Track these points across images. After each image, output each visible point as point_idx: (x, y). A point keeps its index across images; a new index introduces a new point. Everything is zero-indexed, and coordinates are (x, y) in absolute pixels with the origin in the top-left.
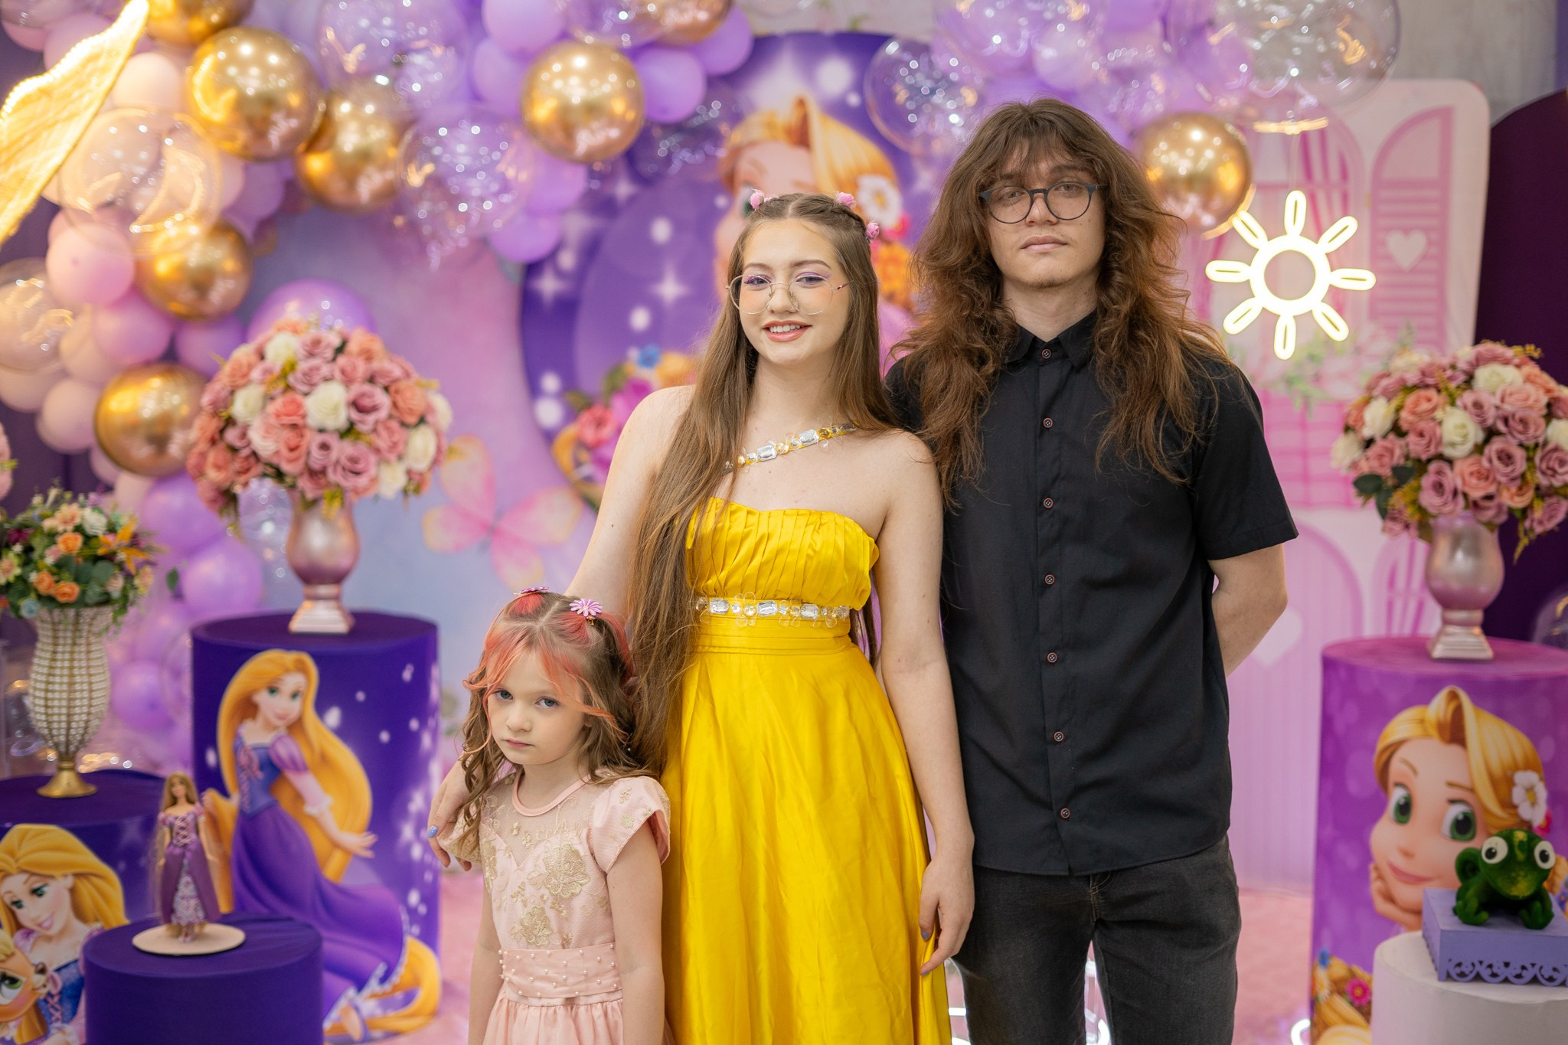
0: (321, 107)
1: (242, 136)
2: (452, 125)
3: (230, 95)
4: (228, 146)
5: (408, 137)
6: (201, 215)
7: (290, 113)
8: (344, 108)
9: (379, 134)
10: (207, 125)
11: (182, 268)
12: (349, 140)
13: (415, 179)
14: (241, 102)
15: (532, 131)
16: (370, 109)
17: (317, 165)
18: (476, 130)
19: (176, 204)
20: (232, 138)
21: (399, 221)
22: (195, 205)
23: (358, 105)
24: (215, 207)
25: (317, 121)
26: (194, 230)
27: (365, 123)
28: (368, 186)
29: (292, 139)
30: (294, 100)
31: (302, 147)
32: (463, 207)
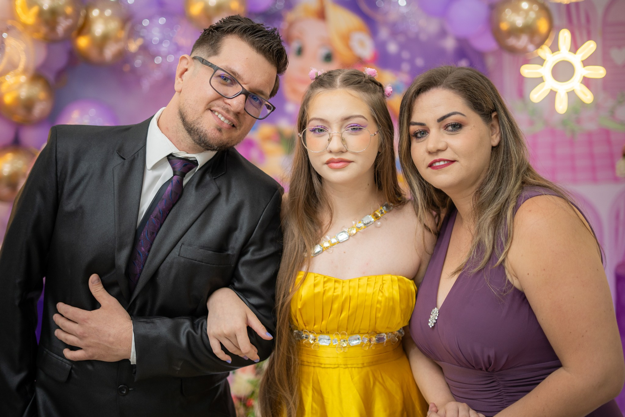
0: (83, 13)
1: (44, 30)
2: (150, 18)
3: (35, 10)
4: (36, 36)
5: (128, 26)
6: (25, 71)
7: (67, 17)
8: (95, 13)
9: (113, 25)
10: (25, 26)
11: (18, 99)
12: (98, 29)
13: (133, 46)
14: (41, 13)
15: (191, 19)
16: (108, 12)
17: (83, 42)
18: (162, 21)
19: (12, 67)
20: (38, 31)
21: (127, 68)
22: (21, 66)
23: (102, 11)
24: (32, 67)
25: (81, 21)
26: (23, 79)
27: (107, 20)
28: (110, 52)
29: (69, 30)
30: (69, 10)
31: (74, 33)
32: (158, 60)
